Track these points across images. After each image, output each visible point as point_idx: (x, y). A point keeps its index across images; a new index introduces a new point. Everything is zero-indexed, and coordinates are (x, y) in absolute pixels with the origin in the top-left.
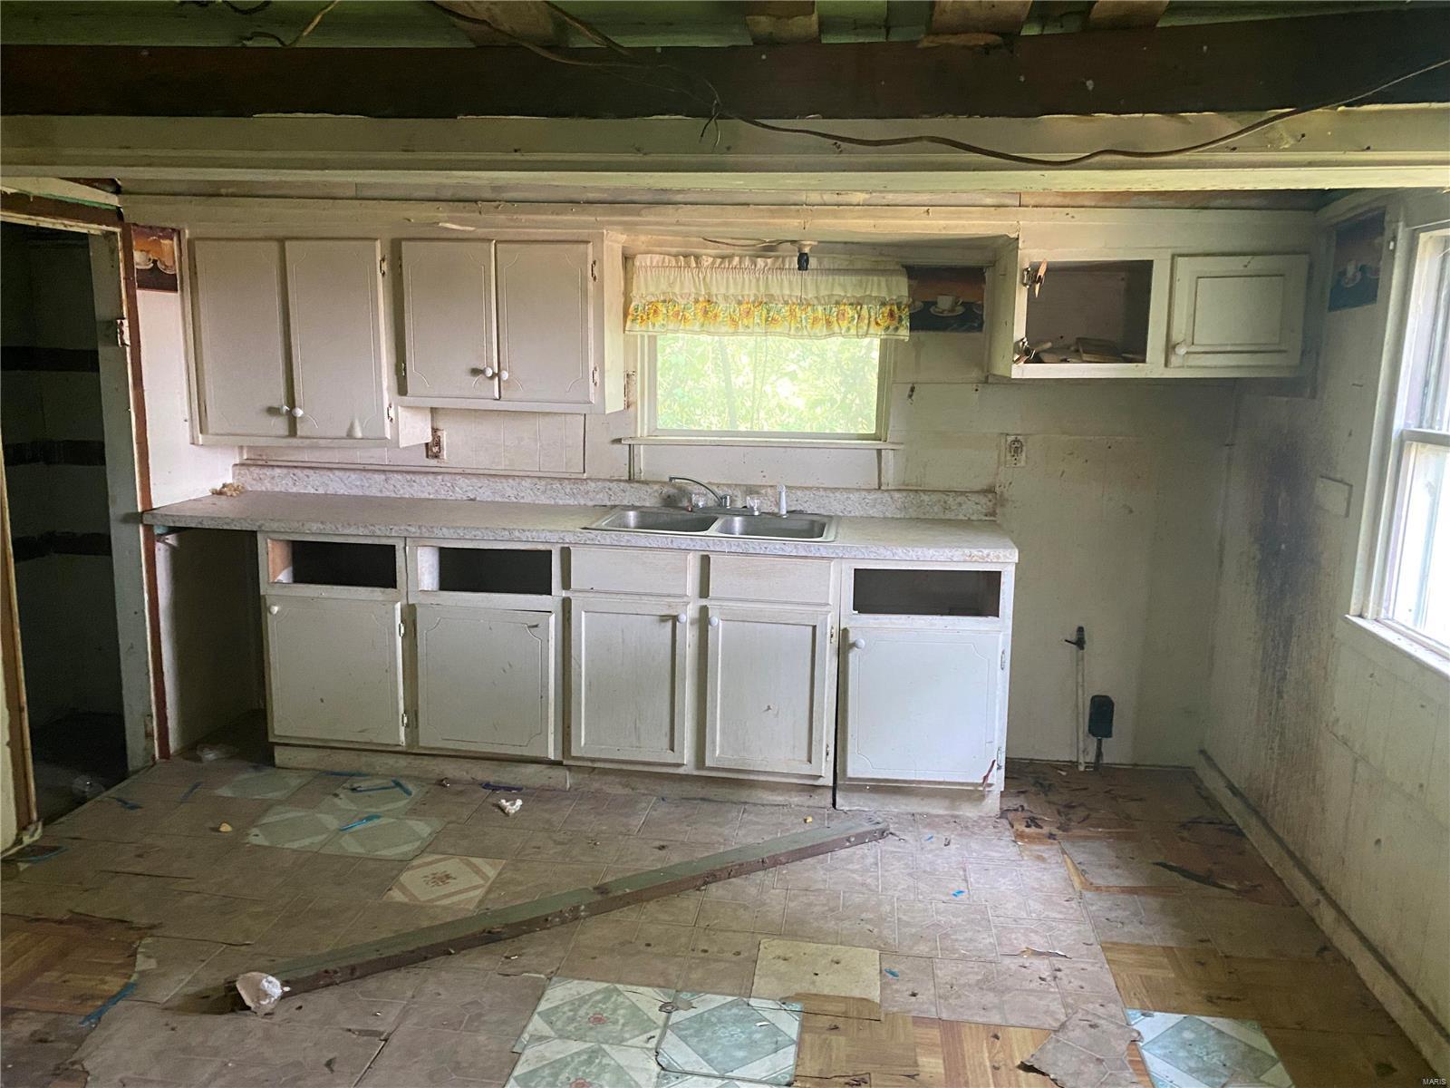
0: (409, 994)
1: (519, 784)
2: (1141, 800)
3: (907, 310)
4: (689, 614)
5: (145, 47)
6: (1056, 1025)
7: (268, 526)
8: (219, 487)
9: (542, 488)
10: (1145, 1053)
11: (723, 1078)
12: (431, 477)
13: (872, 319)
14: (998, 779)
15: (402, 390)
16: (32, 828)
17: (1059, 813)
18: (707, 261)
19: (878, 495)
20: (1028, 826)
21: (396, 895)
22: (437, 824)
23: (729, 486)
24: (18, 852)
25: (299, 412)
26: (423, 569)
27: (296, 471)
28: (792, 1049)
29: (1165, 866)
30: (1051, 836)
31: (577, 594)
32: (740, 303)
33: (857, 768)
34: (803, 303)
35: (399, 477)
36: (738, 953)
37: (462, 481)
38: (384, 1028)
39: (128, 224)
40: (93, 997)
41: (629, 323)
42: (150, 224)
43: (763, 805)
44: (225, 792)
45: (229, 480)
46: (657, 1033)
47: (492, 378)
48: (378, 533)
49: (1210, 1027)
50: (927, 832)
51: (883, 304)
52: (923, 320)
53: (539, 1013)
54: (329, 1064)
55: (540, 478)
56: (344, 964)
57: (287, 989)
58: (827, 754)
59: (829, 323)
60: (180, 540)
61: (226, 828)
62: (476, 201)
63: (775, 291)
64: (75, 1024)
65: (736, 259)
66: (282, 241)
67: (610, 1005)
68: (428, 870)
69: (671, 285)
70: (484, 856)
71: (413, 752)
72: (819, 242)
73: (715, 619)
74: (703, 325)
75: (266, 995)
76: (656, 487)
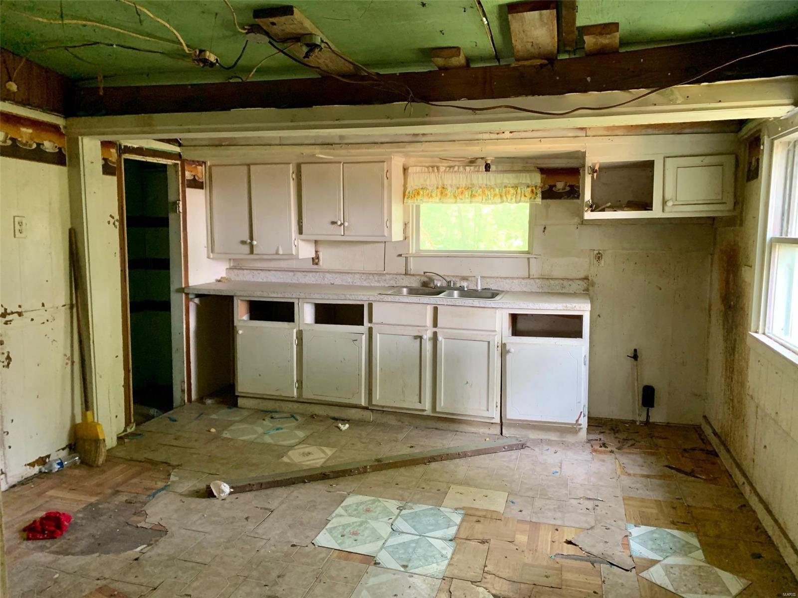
0: (285, 496)
1: (348, 418)
2: (666, 438)
3: (540, 189)
4: (428, 335)
5: (189, 85)
6: (589, 527)
7: (239, 293)
8: (219, 278)
9: (364, 278)
10: (631, 541)
11: (420, 536)
12: (314, 273)
13: (523, 194)
14: (584, 422)
15: (300, 231)
16: (131, 425)
17: (619, 442)
18: (442, 169)
19: (528, 281)
20: (601, 447)
21: (285, 459)
22: (308, 433)
23: (453, 276)
24: (125, 435)
25: (255, 243)
26: (306, 314)
27: (253, 271)
28: (456, 528)
29: (670, 467)
30: (612, 452)
31: (376, 325)
32: (458, 188)
33: (512, 414)
34: (490, 188)
35: (300, 273)
36: (439, 490)
37: (328, 275)
38: (272, 508)
39: (184, 160)
40: (152, 489)
41: (405, 199)
42: (193, 159)
43: (465, 433)
44: (214, 416)
45: (224, 275)
46: (394, 518)
47: (340, 225)
48: (286, 296)
49: (669, 533)
50: (546, 447)
51: (528, 187)
52: (549, 194)
53: (342, 507)
54: (247, 519)
55: (363, 273)
56: (257, 482)
57: (232, 490)
58: (497, 406)
59: (501, 196)
60: (200, 301)
61: (213, 430)
62: (332, 145)
63: (475, 182)
64: (143, 498)
65: (456, 168)
66: (249, 165)
67: (374, 505)
68: (302, 451)
69: (425, 181)
70: (327, 446)
71: (299, 401)
72: (495, 158)
73: (440, 338)
74: (440, 199)
75: (223, 492)
76: (418, 277)
